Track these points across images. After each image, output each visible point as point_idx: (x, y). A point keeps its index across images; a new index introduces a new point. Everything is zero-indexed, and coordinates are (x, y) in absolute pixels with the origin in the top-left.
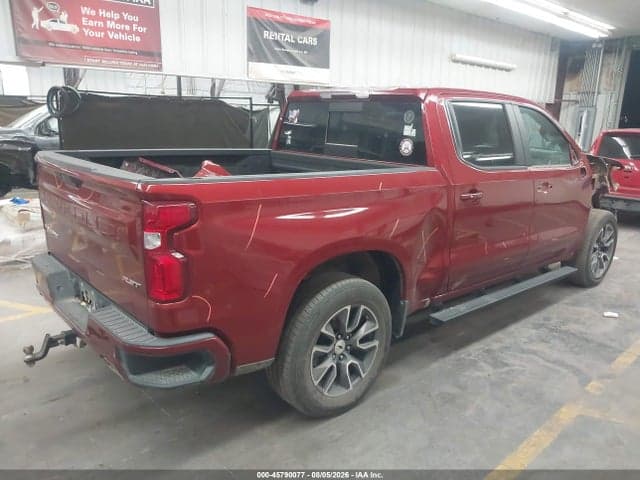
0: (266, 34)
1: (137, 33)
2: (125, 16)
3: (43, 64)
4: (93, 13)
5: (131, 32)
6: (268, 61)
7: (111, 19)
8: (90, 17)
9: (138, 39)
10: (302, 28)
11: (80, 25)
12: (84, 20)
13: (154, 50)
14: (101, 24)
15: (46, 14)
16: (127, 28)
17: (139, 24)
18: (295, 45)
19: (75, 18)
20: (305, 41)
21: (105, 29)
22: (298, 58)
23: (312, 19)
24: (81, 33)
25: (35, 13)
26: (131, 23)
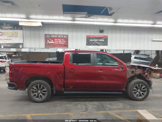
0: (91, 40)
1: (64, 42)
2: (62, 40)
3: (48, 48)
4: (57, 40)
5: (63, 42)
6: (91, 45)
7: (60, 41)
8: (56, 41)
9: (64, 43)
10: (100, 38)
11: (55, 42)
12: (55, 41)
13: (67, 45)
14: (58, 41)
15: (50, 41)
16: (62, 42)
17: (64, 41)
18: (98, 42)
19: (54, 41)
20: (101, 40)
21: (59, 42)
22: (98, 44)
23: (103, 36)
24: (55, 43)
25: (48, 41)
26: (63, 41)
